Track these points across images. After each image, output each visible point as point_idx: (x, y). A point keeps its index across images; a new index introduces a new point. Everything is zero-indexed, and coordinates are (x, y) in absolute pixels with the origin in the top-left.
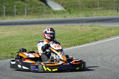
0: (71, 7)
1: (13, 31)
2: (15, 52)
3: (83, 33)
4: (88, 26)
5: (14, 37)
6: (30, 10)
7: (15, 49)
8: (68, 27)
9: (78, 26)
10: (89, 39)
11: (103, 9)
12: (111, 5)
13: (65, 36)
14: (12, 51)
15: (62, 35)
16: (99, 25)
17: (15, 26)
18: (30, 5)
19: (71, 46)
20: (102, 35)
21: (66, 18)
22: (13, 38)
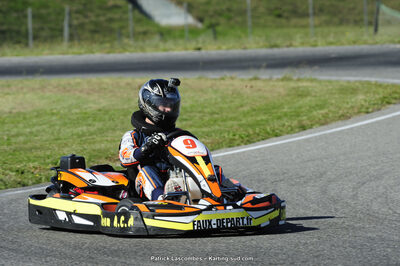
0: (220, 14)
1: (25, 94)
2: (31, 165)
3: (258, 104)
4: (278, 80)
5: (28, 116)
6: (82, 26)
7: (31, 156)
8: (209, 83)
9: (242, 80)
10: (281, 122)
11: (328, 23)
12: (354, 9)
13: (200, 112)
14: (21, 162)
15: (189, 109)
16: (313, 77)
17: (30, 77)
18: (81, 7)
19: (219, 148)
20: (323, 112)
21: (203, 52)
22: (25, 118)
